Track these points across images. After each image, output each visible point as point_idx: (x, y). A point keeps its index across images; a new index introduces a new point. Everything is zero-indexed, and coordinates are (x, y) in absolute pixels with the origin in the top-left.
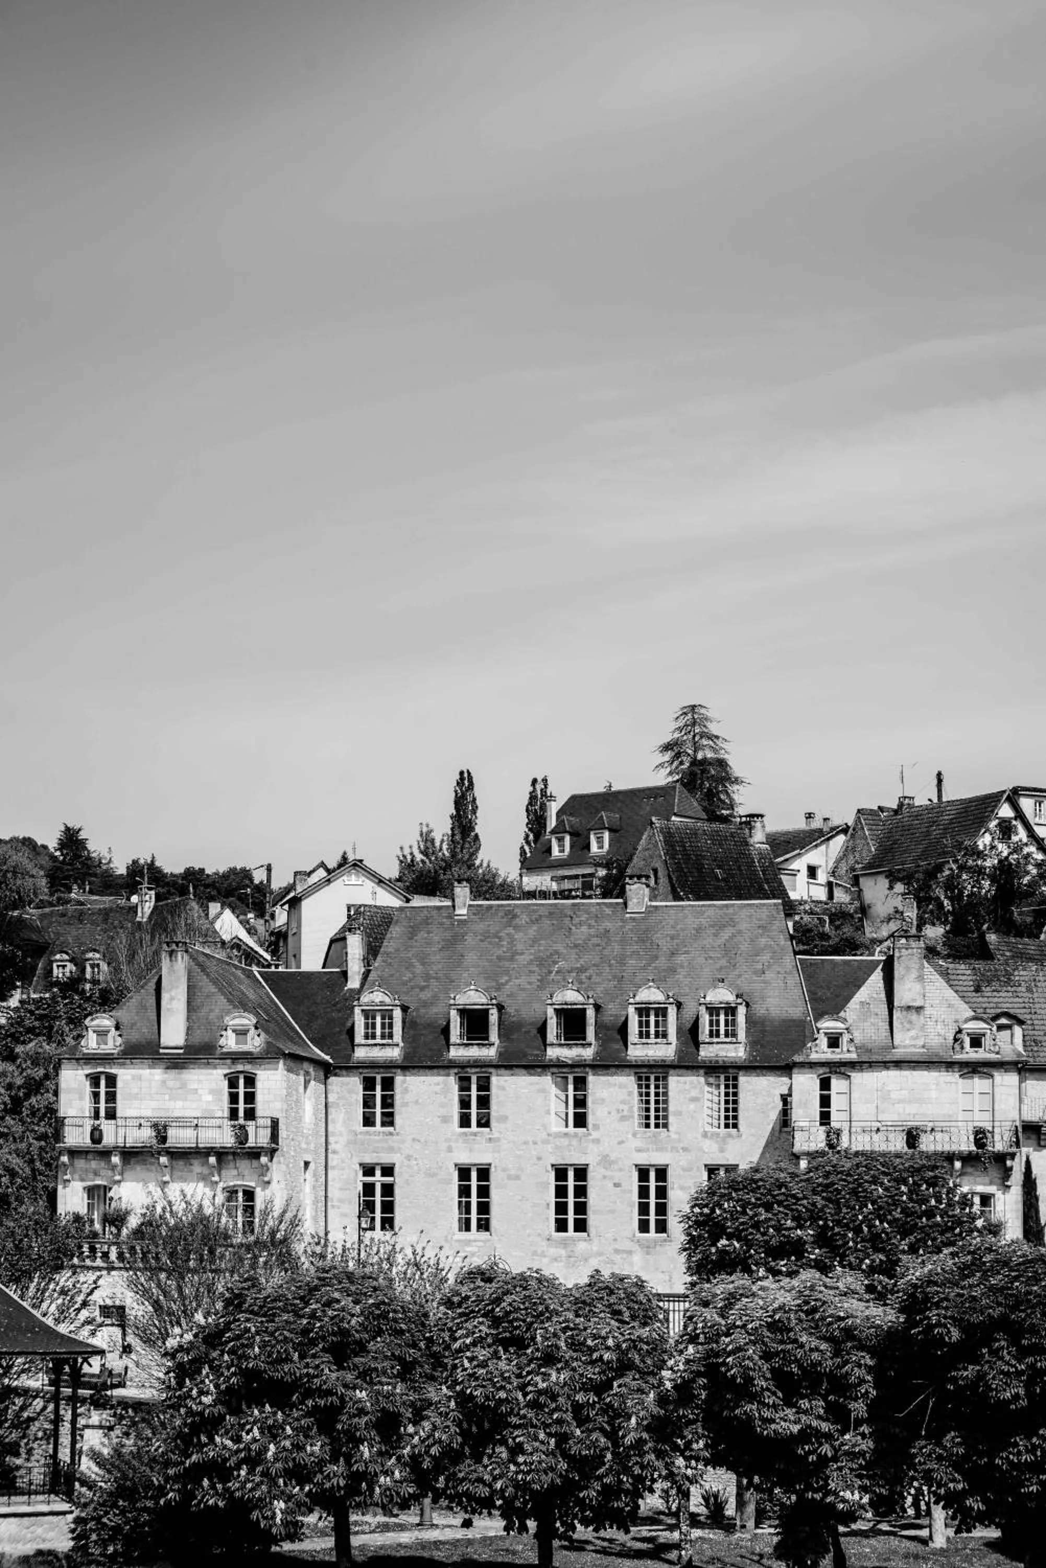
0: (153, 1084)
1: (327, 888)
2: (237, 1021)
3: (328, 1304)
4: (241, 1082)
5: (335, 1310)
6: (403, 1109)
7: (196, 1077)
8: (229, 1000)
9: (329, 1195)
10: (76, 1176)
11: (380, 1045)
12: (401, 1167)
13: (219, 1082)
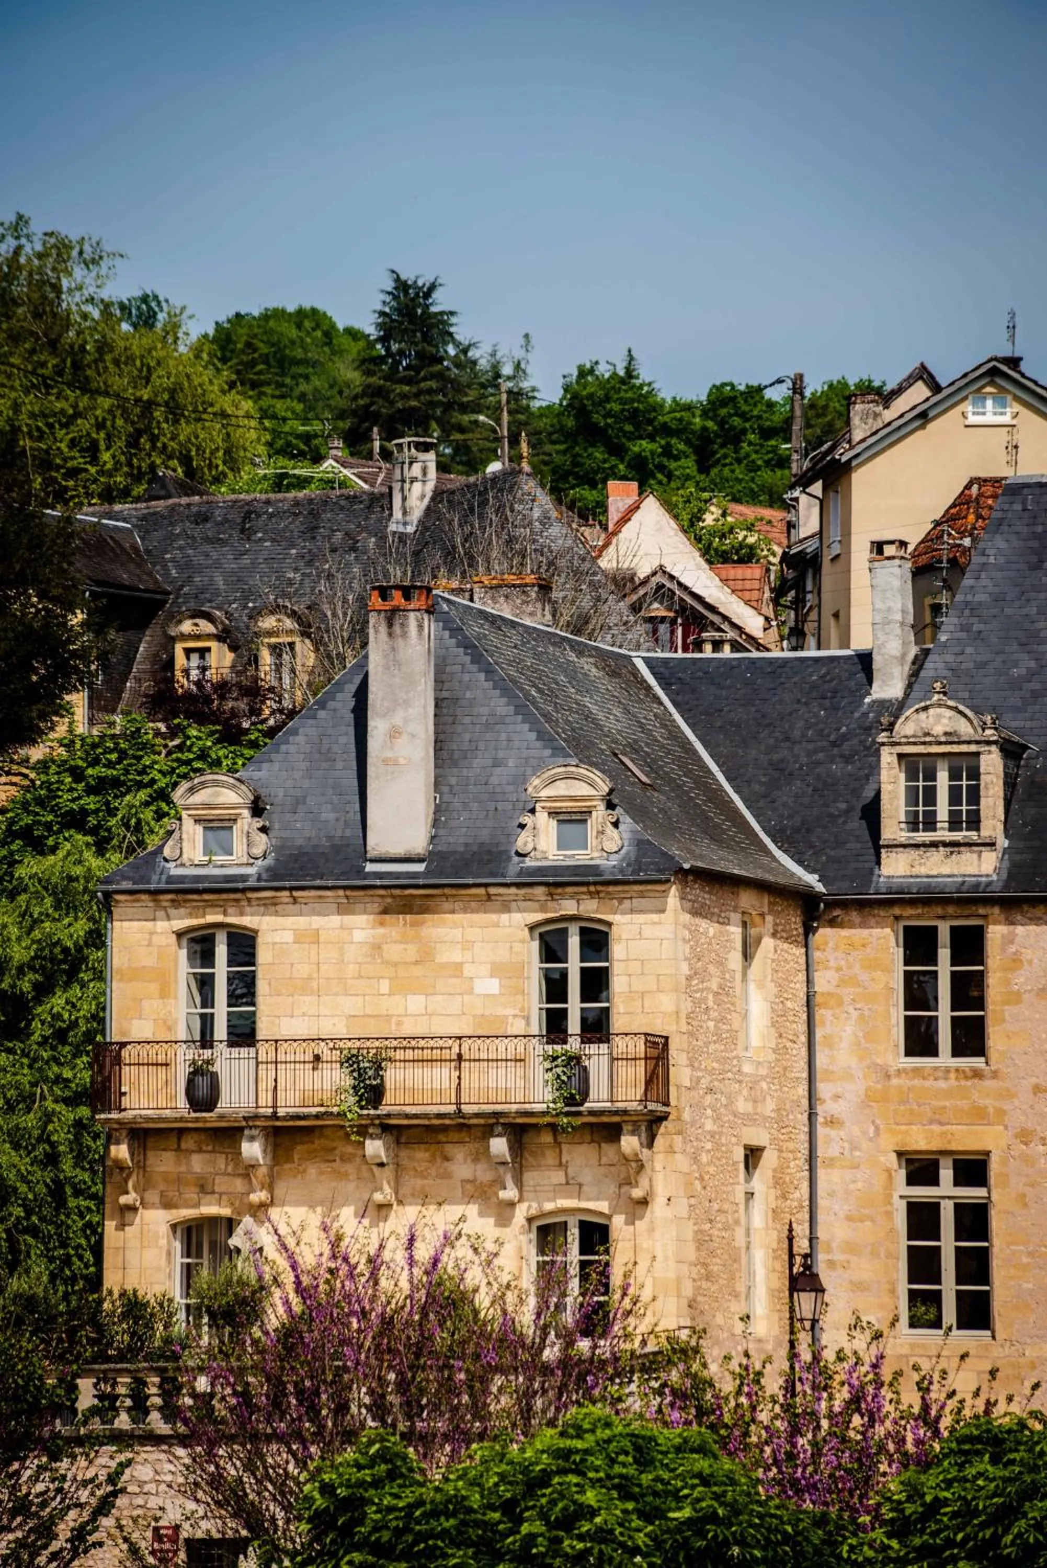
0: (351, 953)
1: (920, 433)
2: (561, 789)
3: (568, 1522)
4: (574, 942)
5: (581, 1538)
6: (1008, 1011)
7: (457, 933)
8: (542, 736)
9: (821, 1233)
10: (153, 1196)
11: (945, 844)
12: (1004, 1162)
13: (518, 947)
